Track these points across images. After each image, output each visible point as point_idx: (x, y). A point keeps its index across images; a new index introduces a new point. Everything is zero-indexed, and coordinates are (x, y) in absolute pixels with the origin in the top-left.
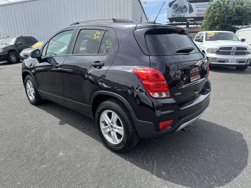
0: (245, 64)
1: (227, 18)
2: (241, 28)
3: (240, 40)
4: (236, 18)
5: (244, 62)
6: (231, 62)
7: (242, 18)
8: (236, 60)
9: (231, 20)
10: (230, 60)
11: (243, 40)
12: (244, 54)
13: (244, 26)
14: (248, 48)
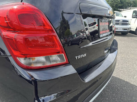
0: (127, 31)
1: (115, 5)
2: (123, 11)
3: (124, 16)
4: (120, 5)
5: (126, 30)
6: (119, 29)
7: (123, 5)
8: (122, 28)
9: (117, 6)
10: (118, 28)
11: (125, 17)
12: (127, 24)
13: (124, 10)
14: (129, 21)
